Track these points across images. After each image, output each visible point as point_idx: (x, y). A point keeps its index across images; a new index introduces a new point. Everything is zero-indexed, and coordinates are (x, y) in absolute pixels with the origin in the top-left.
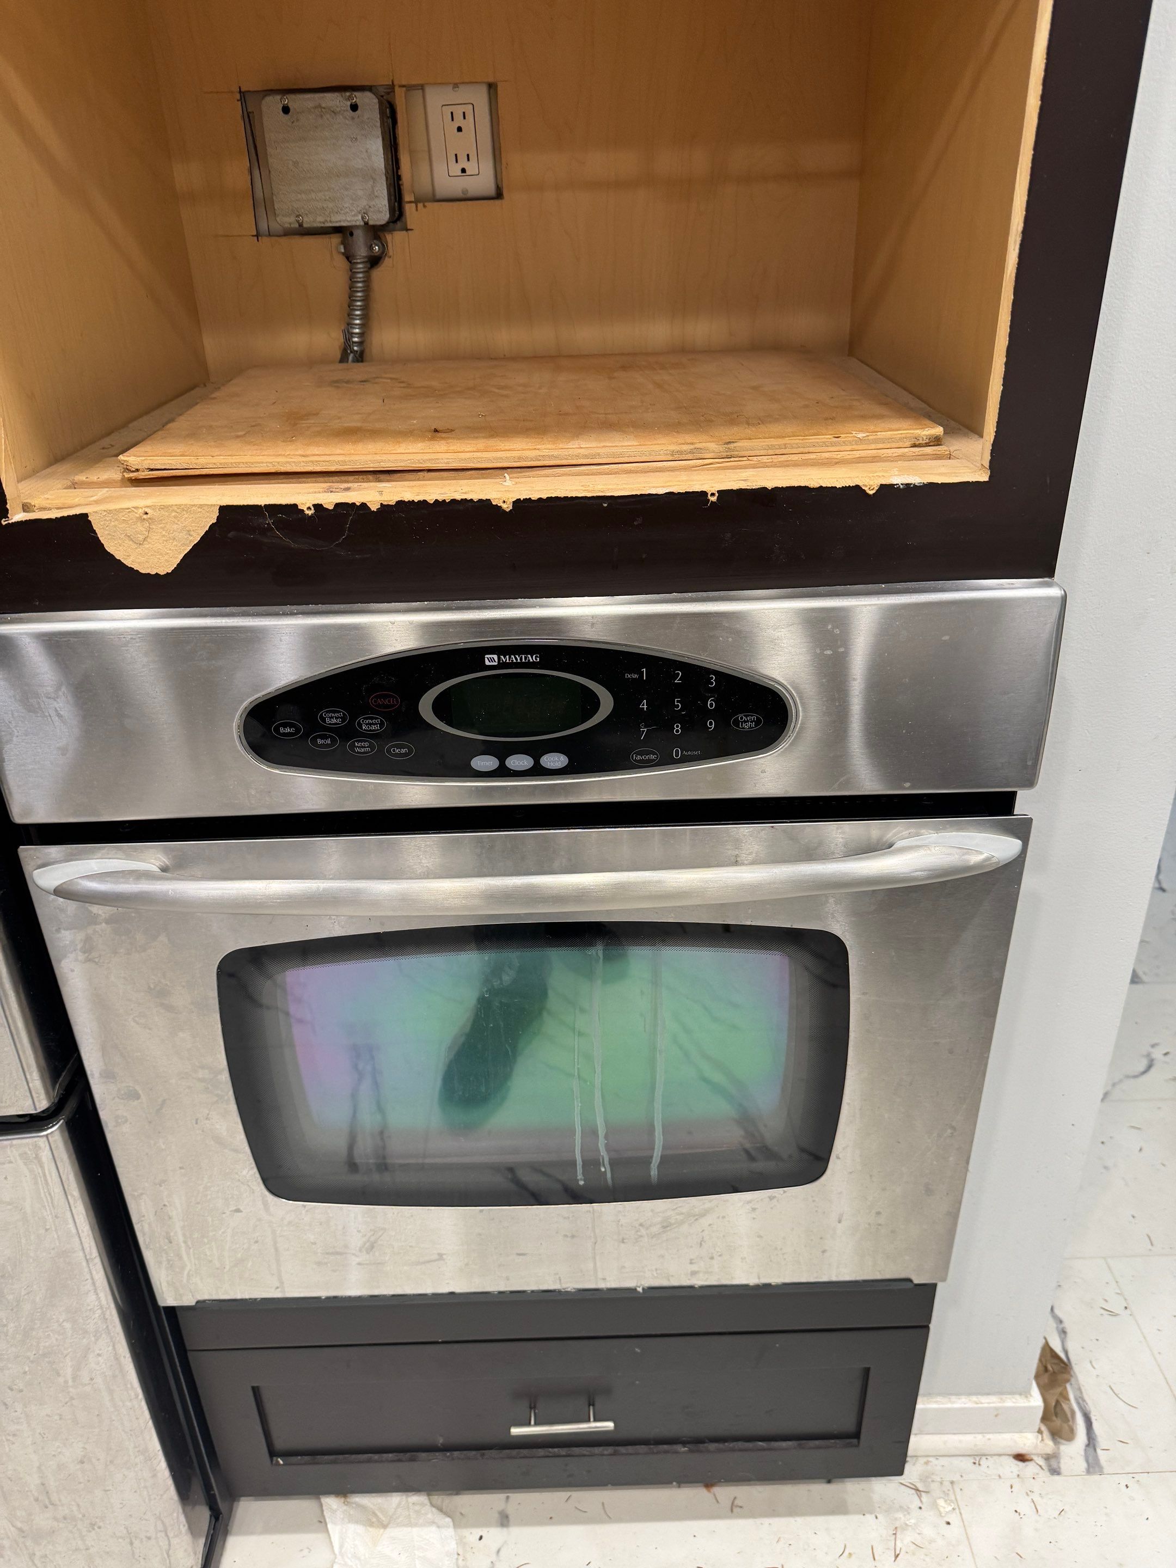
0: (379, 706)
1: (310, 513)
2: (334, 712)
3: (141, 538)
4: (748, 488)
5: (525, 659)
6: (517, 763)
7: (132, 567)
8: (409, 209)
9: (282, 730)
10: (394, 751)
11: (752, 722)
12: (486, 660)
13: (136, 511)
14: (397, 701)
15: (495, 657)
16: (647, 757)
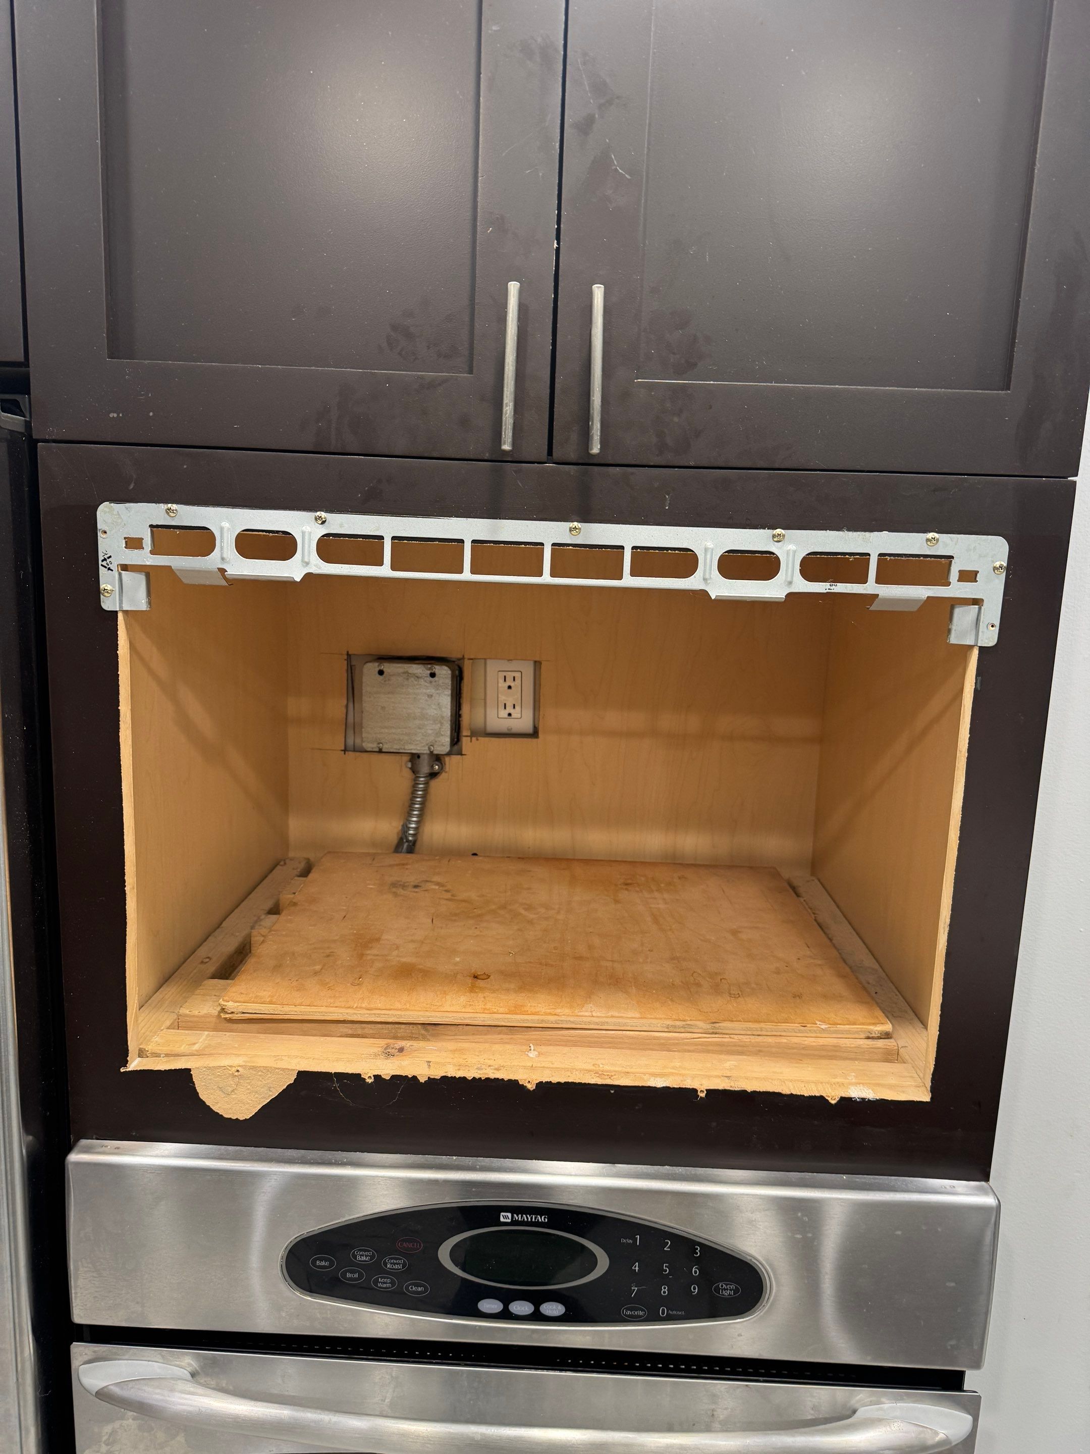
0: (404, 1248)
1: (370, 1081)
2: (365, 1251)
3: (230, 1089)
4: (731, 1089)
5: (535, 1219)
6: (519, 1308)
7: (218, 1112)
8: (465, 741)
9: (318, 1263)
10: (412, 1288)
11: (731, 1290)
12: (501, 1217)
13: (230, 1069)
14: (421, 1247)
15: (509, 1215)
16: (636, 1313)
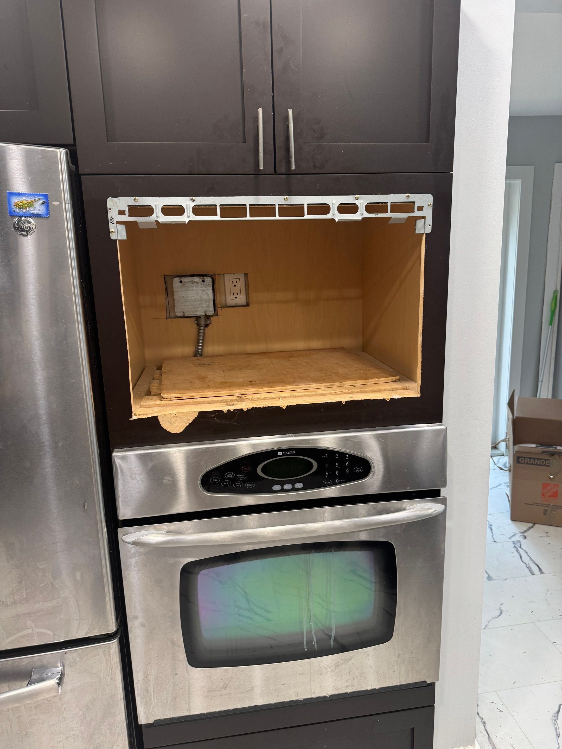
0: (244, 470)
1: (226, 412)
2: (230, 473)
3: (173, 422)
4: (353, 400)
5: (290, 453)
6: (287, 487)
7: (170, 431)
8: (219, 310)
9: (213, 480)
10: (248, 485)
11: (360, 469)
12: (279, 454)
13: (172, 414)
14: (250, 469)
15: (281, 453)
16: (328, 483)
